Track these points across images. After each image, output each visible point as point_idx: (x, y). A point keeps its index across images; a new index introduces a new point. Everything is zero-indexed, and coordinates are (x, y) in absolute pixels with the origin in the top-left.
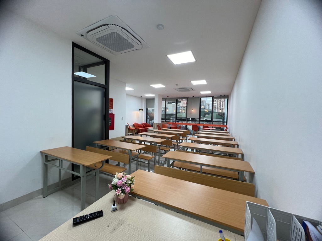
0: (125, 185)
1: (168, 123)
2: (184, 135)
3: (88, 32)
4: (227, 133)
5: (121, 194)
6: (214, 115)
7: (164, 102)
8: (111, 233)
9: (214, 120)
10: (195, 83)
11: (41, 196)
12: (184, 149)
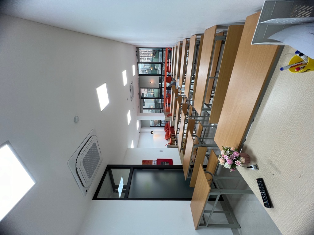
0: (232, 157)
1: (165, 106)
2: (176, 91)
3: (83, 186)
4: (174, 48)
5: (240, 161)
6: (155, 60)
7: (144, 110)
8: (280, 173)
9: (160, 61)
10: (125, 82)
11: (239, 230)
12: (192, 95)
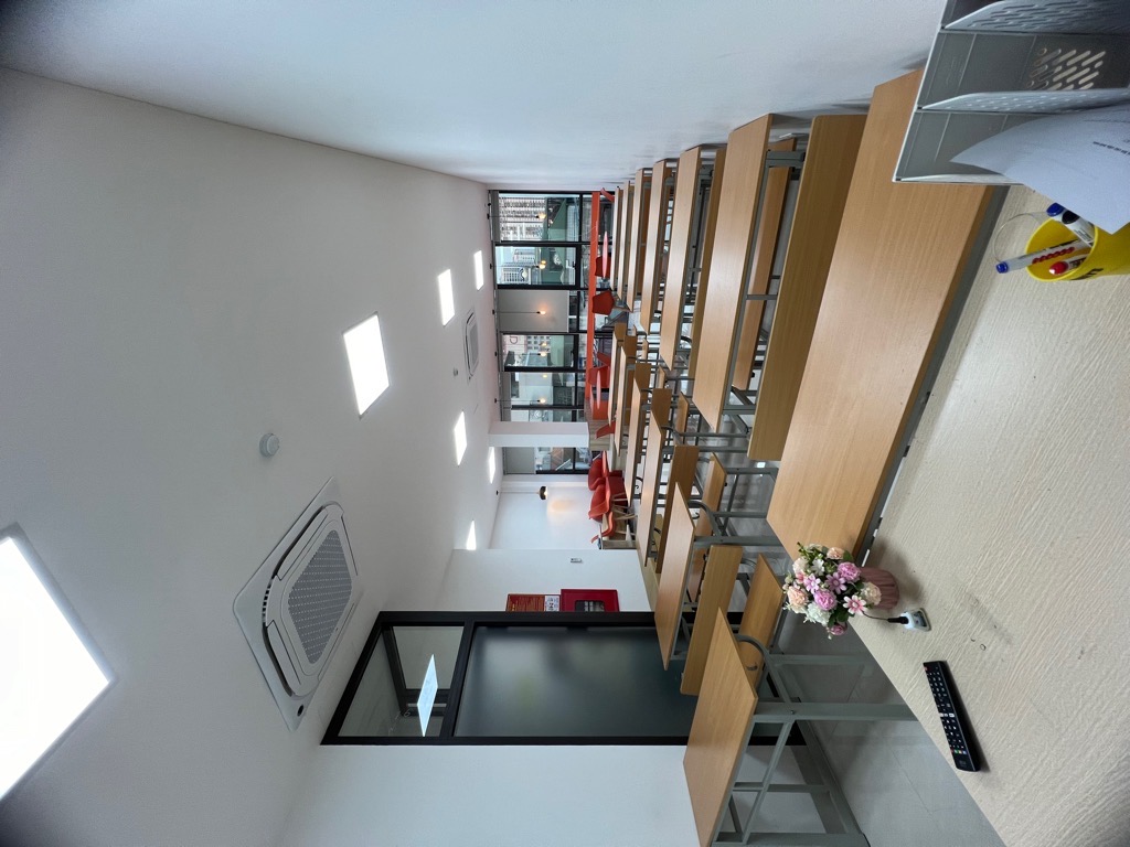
0: (832, 582)
1: (589, 398)
2: (631, 345)
3: (289, 691)
4: (621, 192)
5: (864, 598)
7: (513, 412)
8: (1009, 642)
9: (573, 236)
10: (448, 311)
12: (686, 356)
